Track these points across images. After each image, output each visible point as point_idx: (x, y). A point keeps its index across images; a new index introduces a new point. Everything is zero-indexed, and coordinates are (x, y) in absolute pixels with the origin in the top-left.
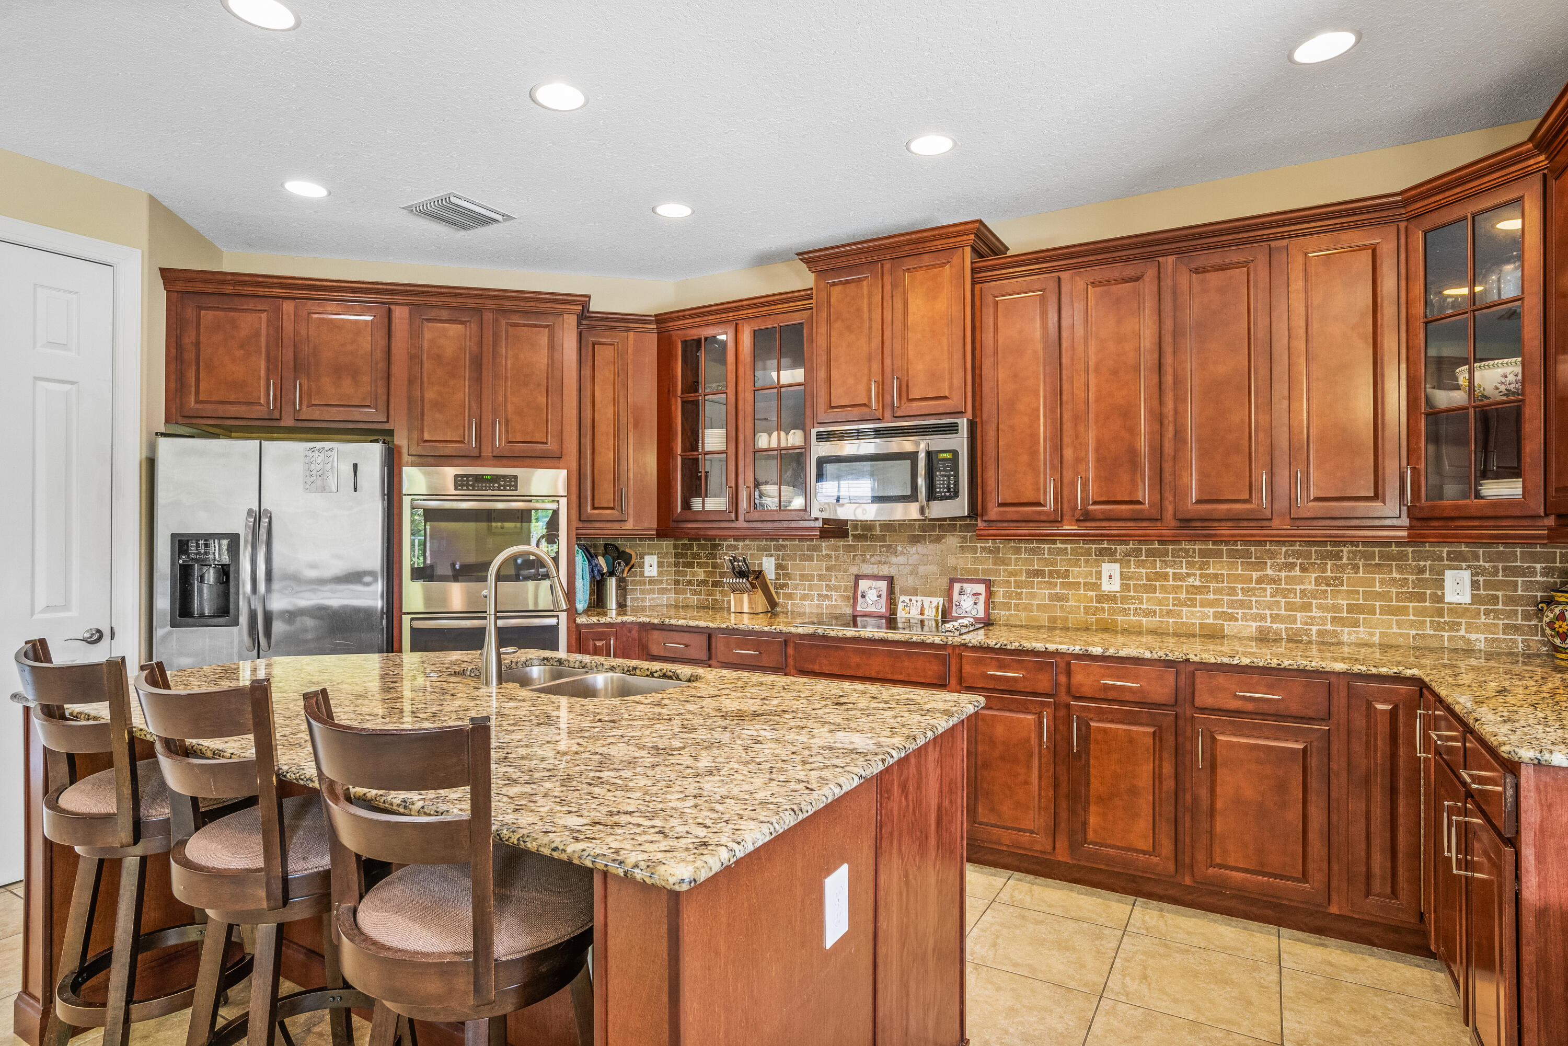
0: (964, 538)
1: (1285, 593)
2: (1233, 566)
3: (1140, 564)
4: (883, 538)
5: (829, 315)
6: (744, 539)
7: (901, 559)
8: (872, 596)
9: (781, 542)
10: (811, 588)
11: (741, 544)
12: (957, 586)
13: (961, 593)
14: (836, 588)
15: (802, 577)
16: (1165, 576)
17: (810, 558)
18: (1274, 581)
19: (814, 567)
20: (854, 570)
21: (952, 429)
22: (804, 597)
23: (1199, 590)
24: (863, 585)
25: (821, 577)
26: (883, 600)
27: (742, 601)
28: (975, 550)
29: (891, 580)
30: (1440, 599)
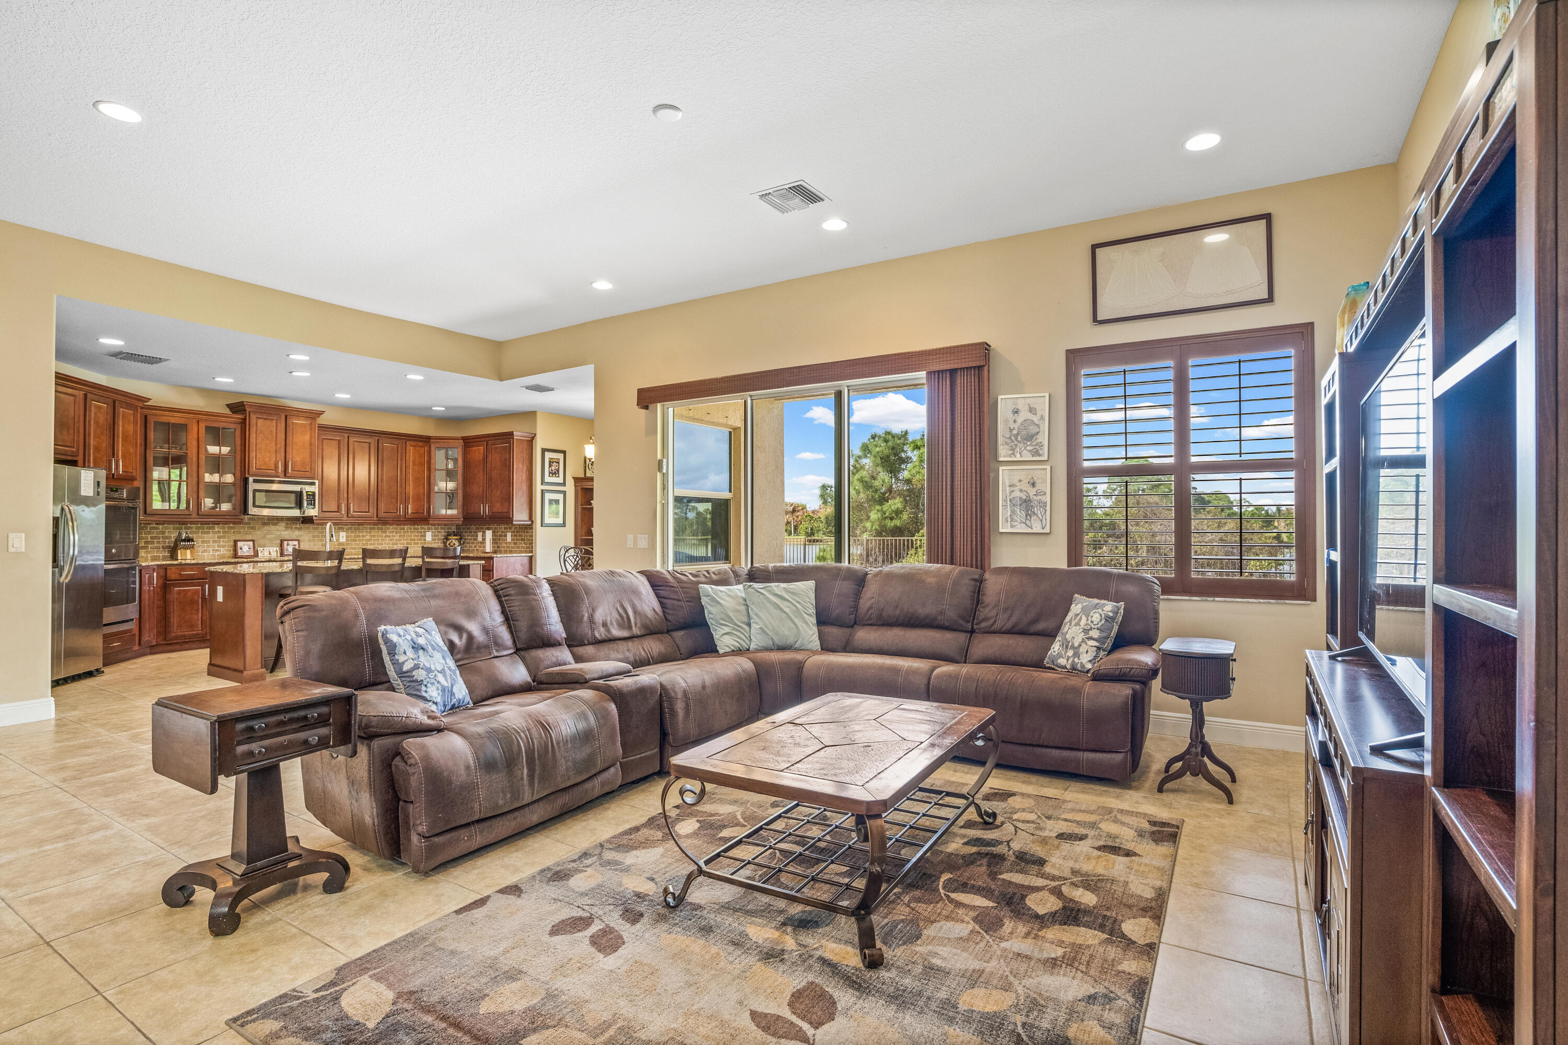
0: (287, 524)
1: (391, 540)
2: (378, 532)
3: (352, 532)
4: (249, 524)
5: (256, 430)
6: (163, 524)
7: (259, 533)
8: (245, 548)
9: (189, 525)
10: (208, 547)
11: (161, 527)
12: (285, 543)
13: (288, 545)
14: (223, 547)
15: (203, 542)
16: (359, 536)
17: (209, 533)
18: (389, 537)
19: (210, 537)
20: (233, 538)
21: (313, 484)
22: (204, 551)
23: (369, 540)
24: (240, 544)
25: (214, 542)
26: (252, 550)
27: (186, 554)
28: (292, 528)
29: (253, 541)
30: (425, 540)
